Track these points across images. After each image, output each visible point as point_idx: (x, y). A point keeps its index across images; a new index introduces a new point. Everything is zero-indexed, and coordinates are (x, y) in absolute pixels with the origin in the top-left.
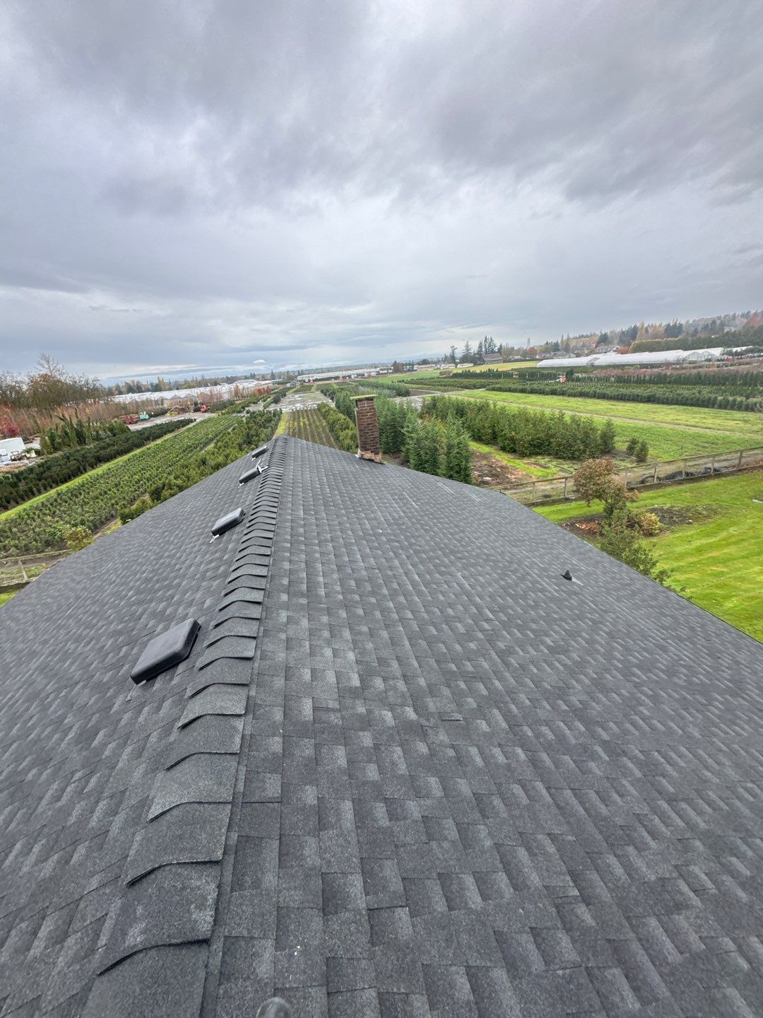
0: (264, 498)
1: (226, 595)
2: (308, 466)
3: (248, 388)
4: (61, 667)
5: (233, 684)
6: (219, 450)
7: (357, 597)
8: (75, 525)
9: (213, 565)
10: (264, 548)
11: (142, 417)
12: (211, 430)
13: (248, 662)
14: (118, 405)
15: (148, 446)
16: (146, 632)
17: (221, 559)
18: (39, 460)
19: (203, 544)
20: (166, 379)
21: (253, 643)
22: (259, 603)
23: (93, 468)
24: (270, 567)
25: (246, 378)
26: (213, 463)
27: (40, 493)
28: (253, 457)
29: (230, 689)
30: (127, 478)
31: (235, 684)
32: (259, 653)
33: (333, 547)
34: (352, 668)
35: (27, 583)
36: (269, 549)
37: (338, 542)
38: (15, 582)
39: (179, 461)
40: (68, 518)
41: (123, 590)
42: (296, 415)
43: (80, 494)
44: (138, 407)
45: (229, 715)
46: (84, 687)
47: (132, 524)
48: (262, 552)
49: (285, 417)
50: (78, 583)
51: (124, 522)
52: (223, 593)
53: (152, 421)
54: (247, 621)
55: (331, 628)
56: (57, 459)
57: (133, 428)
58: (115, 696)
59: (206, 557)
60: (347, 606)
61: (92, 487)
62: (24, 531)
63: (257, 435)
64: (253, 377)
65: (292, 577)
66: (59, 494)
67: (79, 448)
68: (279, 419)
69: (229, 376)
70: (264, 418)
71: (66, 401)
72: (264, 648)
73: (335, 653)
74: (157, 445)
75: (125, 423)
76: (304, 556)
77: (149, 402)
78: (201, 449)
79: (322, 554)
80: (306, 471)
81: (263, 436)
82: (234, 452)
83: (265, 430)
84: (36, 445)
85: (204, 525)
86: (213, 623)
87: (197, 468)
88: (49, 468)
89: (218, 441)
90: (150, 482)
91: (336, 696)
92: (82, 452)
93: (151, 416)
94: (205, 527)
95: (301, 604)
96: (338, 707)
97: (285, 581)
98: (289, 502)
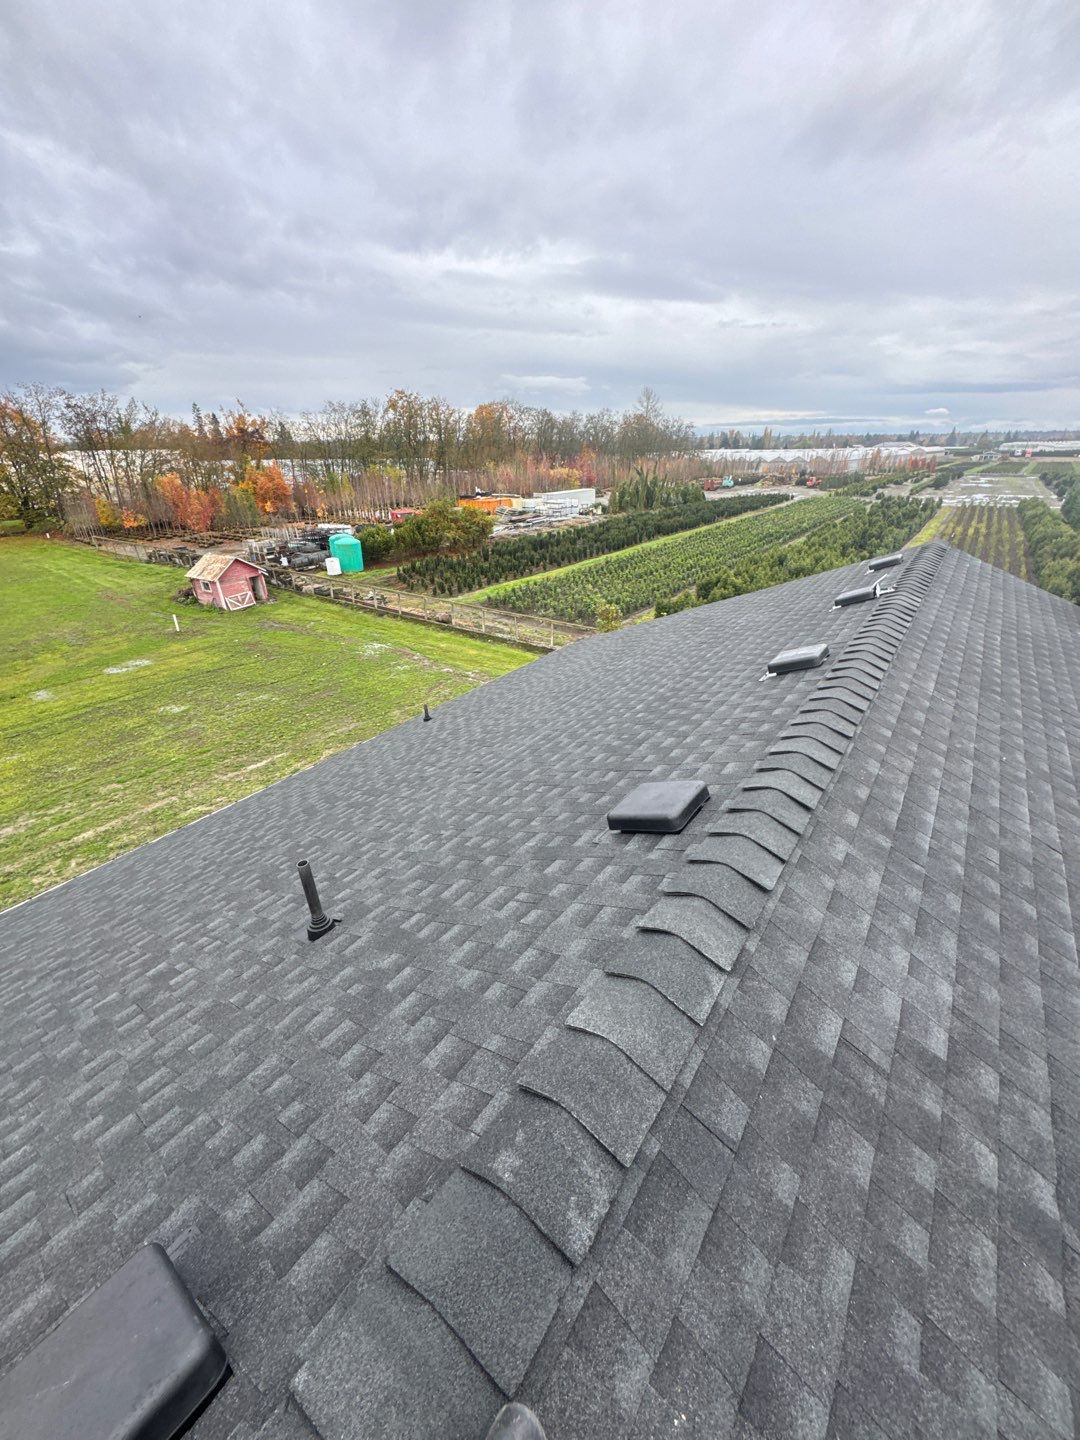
0: (870, 640)
1: (761, 770)
2: (971, 607)
3: (896, 456)
4: (549, 757)
5: (726, 914)
6: (810, 548)
7: (994, 887)
8: (610, 602)
9: (754, 715)
10: (844, 722)
11: (726, 482)
12: (810, 515)
13: (760, 894)
14: (703, 462)
15: (718, 524)
16: (640, 766)
17: (769, 711)
18: (602, 519)
19: (749, 678)
20: (777, 431)
21: (779, 868)
22: (807, 808)
23: (649, 539)
24: (846, 759)
25: (900, 439)
26: (793, 565)
27: (591, 556)
28: (871, 568)
29: (722, 920)
30: (679, 560)
31: (730, 917)
32: (781, 889)
33: (976, 771)
34: (938, 1014)
35: (551, 650)
36: (853, 727)
37: (989, 765)
38: (543, 644)
39: (749, 552)
40: (605, 593)
41: (632, 699)
42: (965, 514)
43: (627, 567)
44: (726, 466)
45: (707, 958)
46: (561, 795)
47: (668, 620)
48: (839, 728)
49: (942, 515)
50: (593, 669)
51: (658, 615)
52: (757, 766)
53: (736, 490)
54: (780, 827)
55: (921, 917)
56: (618, 520)
57: (710, 496)
58: (584, 827)
59: (747, 700)
60: (969, 893)
61: (641, 562)
62: (565, 594)
63: (880, 537)
64: (913, 438)
65: (876, 790)
66: (607, 563)
67: (643, 512)
68: (930, 517)
69: (872, 434)
70: (904, 510)
71: (651, 451)
72: (792, 885)
73: (914, 966)
74: (729, 524)
75: (703, 488)
76: (910, 764)
77: (741, 462)
78: (785, 542)
79: (946, 772)
80: (967, 615)
81: (889, 540)
82: (831, 556)
83: (896, 531)
84: (605, 501)
85: (758, 651)
86: (727, 804)
87: (768, 568)
88: (608, 530)
89: (814, 534)
90: (704, 573)
91: (890, 1046)
92: (645, 518)
93: (736, 483)
94: (760, 655)
95: (879, 847)
96: (887, 1067)
97: (863, 793)
98: (914, 660)
